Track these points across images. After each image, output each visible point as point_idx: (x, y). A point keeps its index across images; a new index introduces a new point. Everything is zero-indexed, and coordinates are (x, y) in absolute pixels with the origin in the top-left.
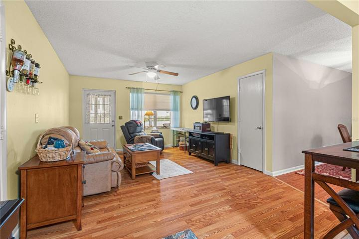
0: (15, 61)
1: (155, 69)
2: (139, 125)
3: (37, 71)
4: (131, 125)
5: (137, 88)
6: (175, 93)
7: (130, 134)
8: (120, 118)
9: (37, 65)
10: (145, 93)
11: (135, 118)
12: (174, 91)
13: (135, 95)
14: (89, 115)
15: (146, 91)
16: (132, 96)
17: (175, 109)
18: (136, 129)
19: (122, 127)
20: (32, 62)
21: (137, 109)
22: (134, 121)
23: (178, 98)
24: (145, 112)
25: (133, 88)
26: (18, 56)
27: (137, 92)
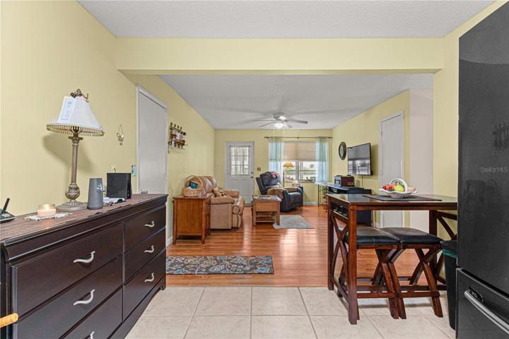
0: (172, 136)
1: (280, 120)
2: (274, 177)
3: (185, 138)
4: (266, 177)
5: (276, 137)
6: (322, 139)
7: (264, 186)
8: (259, 169)
9: (185, 134)
10: (286, 142)
11: (271, 170)
12: (320, 137)
13: (274, 144)
14: (230, 166)
15: (285, 139)
16: (271, 146)
17: (322, 159)
18: (270, 181)
19: (257, 179)
20: (182, 133)
21: (276, 160)
22: (270, 173)
23: (326, 145)
24: (283, 163)
25: (272, 137)
26: (174, 132)
27: (276, 141)
